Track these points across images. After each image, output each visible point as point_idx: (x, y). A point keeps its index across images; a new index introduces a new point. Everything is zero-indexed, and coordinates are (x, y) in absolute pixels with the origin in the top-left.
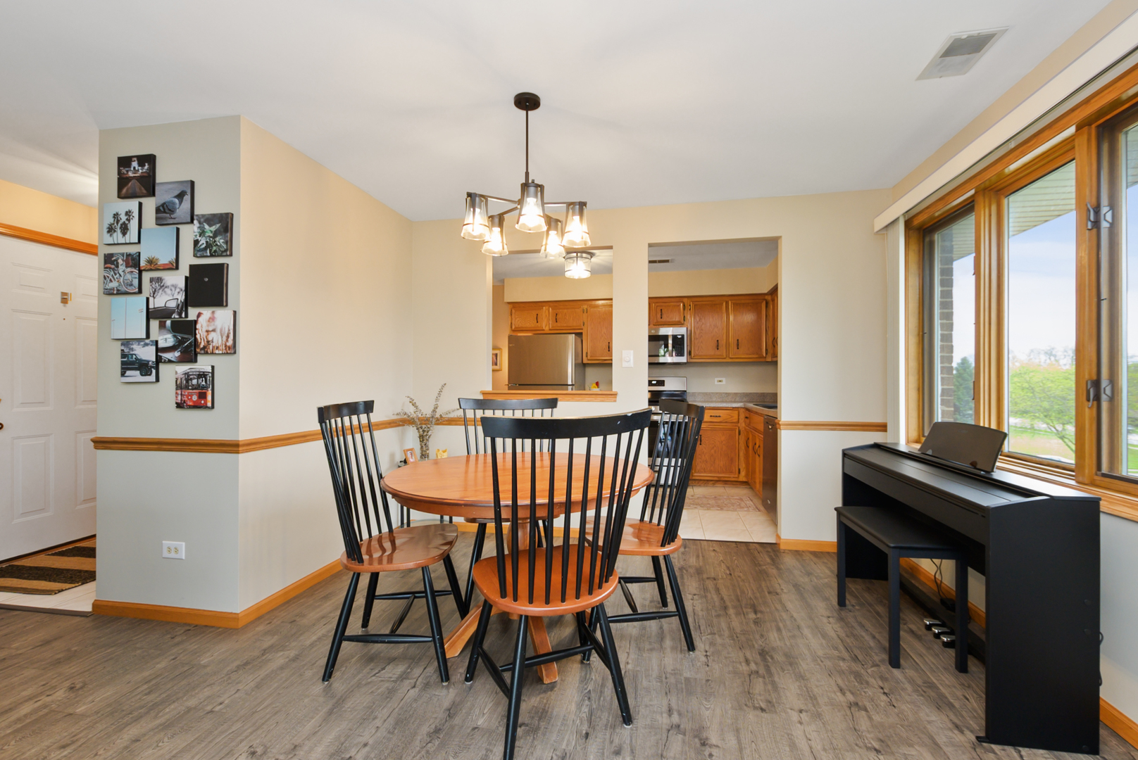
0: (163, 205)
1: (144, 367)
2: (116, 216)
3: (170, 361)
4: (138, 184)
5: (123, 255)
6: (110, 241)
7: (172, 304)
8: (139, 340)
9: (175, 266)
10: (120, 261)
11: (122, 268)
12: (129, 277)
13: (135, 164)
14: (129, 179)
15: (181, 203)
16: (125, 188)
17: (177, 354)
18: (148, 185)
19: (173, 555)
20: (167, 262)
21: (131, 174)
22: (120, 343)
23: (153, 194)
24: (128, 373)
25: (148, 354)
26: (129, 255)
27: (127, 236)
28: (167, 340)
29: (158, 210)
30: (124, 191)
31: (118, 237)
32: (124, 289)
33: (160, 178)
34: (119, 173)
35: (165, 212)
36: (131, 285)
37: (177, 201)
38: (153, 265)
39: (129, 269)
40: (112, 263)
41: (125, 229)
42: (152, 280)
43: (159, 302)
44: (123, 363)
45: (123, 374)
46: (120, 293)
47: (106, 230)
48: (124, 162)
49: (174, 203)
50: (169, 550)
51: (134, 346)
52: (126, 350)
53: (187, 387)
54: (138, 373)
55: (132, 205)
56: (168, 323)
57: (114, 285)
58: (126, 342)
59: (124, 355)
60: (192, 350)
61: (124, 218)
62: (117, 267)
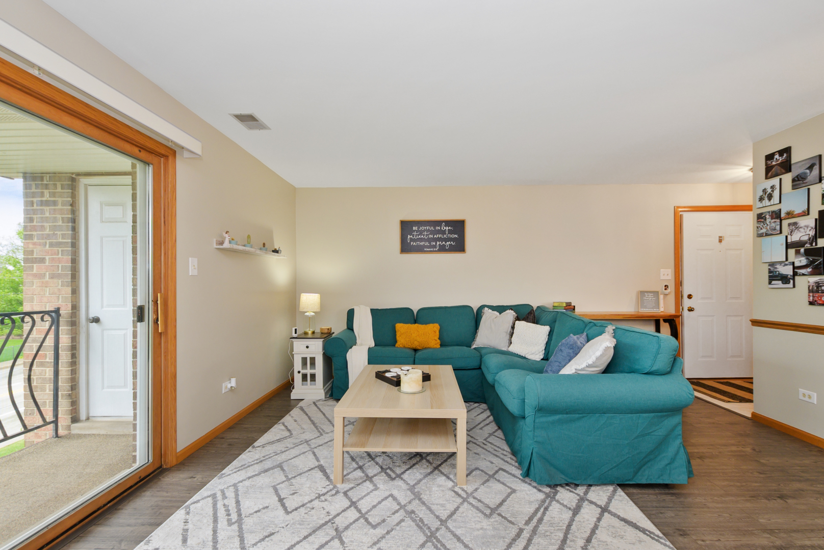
0: (797, 177)
1: (784, 279)
2: (764, 191)
3: (804, 275)
4: (779, 168)
5: (769, 212)
6: (761, 205)
7: (806, 238)
8: (781, 263)
9: (807, 213)
10: (767, 217)
11: (768, 220)
12: (773, 225)
13: (777, 156)
14: (773, 166)
15: (811, 172)
16: (770, 172)
17: (809, 270)
18: (787, 167)
19: (807, 399)
20: (800, 212)
21: (774, 163)
22: (767, 264)
23: (790, 171)
24: (773, 282)
25: (788, 271)
26: (773, 212)
27: (772, 201)
28: (802, 261)
29: (793, 180)
30: (770, 174)
31: (766, 202)
32: (770, 232)
33: (794, 160)
34: (766, 164)
35: (799, 180)
36: (775, 229)
37: (808, 171)
38: (790, 215)
39: (773, 220)
40: (762, 218)
41: (770, 197)
42: (789, 225)
43: (795, 237)
44: (770, 276)
45: (770, 283)
46: (767, 235)
47: (758, 200)
48: (770, 157)
49: (805, 173)
50: (804, 395)
51: (778, 266)
52: (772, 269)
53: (817, 291)
54: (780, 282)
55: (775, 181)
56: (802, 250)
57: (764, 231)
58: (772, 264)
59: (770, 272)
60: (821, 267)
61: (769, 191)
62: (765, 220)
